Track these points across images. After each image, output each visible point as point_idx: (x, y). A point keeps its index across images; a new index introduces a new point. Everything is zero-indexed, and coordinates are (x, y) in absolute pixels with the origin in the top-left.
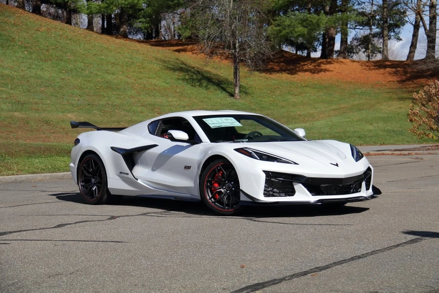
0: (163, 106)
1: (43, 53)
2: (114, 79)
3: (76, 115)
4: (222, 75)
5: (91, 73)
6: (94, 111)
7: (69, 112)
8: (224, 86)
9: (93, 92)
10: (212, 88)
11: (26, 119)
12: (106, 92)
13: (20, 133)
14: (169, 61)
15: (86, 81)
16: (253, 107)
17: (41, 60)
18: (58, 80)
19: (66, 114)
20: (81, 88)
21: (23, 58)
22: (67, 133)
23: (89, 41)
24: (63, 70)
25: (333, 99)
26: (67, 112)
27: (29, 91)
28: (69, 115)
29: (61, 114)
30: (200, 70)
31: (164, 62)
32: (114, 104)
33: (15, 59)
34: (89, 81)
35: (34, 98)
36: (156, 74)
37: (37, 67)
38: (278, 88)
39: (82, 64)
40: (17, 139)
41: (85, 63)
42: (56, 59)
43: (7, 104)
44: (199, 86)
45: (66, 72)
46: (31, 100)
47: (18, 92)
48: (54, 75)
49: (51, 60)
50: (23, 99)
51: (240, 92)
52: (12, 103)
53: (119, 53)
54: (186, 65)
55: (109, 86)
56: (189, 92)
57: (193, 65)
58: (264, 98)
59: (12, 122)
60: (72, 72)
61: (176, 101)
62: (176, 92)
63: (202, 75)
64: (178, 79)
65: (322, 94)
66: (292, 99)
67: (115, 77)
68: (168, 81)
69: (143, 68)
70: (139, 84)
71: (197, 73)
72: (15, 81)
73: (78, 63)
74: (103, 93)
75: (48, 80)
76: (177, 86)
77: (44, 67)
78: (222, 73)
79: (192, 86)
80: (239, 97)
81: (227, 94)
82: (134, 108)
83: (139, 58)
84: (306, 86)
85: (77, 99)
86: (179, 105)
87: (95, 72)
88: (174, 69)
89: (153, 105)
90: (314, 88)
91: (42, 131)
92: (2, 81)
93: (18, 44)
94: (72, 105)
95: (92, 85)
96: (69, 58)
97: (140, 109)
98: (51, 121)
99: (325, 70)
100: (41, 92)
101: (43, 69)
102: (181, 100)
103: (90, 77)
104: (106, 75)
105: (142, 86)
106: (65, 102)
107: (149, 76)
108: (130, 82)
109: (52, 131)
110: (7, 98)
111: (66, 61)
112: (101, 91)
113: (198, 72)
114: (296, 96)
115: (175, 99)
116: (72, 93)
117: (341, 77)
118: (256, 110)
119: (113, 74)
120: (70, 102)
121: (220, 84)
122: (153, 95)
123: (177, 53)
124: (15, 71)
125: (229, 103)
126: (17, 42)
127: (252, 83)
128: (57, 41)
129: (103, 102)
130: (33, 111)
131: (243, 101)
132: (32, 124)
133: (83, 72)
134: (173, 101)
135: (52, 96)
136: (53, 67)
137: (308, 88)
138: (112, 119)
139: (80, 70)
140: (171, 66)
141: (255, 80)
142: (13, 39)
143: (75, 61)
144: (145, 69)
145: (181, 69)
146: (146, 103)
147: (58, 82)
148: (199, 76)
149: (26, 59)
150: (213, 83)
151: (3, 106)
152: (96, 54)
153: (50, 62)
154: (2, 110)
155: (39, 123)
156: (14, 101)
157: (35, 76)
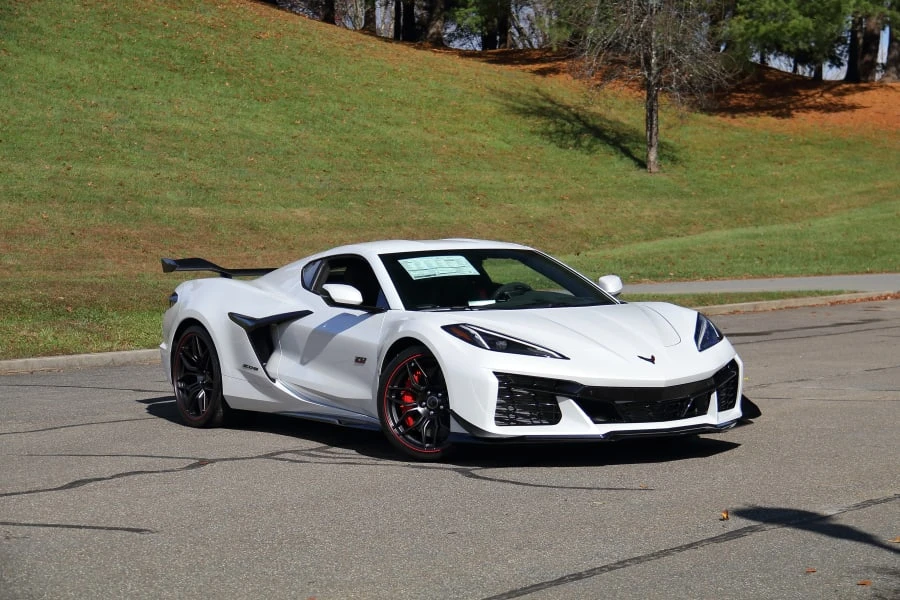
0: (494, 189)
1: (262, 85)
2: (399, 135)
3: (311, 212)
4: (626, 122)
5: (354, 123)
6: (351, 203)
7: (300, 204)
8: (627, 145)
9: (352, 162)
10: (602, 149)
11: (212, 221)
12: (379, 163)
14: (519, 95)
15: (341, 140)
16: (686, 190)
17: (256, 99)
18: (284, 139)
19: (293, 210)
20: (329, 156)
21: (221, 96)
22: (290, 249)
23: (359, 55)
24: (297, 119)
26: (295, 205)
27: (224, 163)
28: (299, 212)
29: (283, 209)
30: (581, 113)
31: (509, 96)
32: (393, 187)
33: (204, 97)
34: (347, 140)
35: (231, 178)
36: (486, 122)
37: (245, 113)
38: (746, 147)
39: (338, 106)
41: (344, 103)
42: (286, 95)
43: (179, 191)
44: (575, 146)
45: (303, 122)
46: (226, 182)
47: (203, 166)
48: (279, 129)
49: (275, 99)
50: (210, 179)
51: (660, 157)
52: (188, 188)
53: (416, 79)
54: (553, 102)
55: (386, 151)
56: (552, 159)
57: (568, 101)
58: (711, 169)
59: (184, 227)
60: (314, 122)
61: (522, 180)
62: (524, 160)
63: (585, 123)
64: (533, 133)
65: (838, 160)
66: (772, 171)
67: (400, 130)
68: (510, 138)
69: (463, 111)
70: (449, 146)
71: (572, 118)
72: (200, 143)
73: (330, 104)
74: (372, 165)
75: (266, 141)
76: (527, 148)
77: (259, 114)
78: (629, 119)
79: (561, 147)
80: (656, 170)
81: (632, 162)
82: (433, 195)
83: (455, 90)
84: (807, 143)
85: (317, 177)
86: (526, 188)
87: (361, 122)
88: (525, 113)
89: (474, 188)
90: (822, 147)
91: (242, 245)
92: (174, 144)
93: (214, 67)
94: (308, 190)
95: (351, 149)
96: (312, 93)
97: (444, 197)
98: (262, 224)
99: (853, 107)
100: (246, 166)
101: (257, 116)
102: (533, 178)
103: (349, 132)
104: (383, 128)
105: (455, 149)
106: (294, 184)
107: (471, 128)
108: (430, 140)
109: (262, 246)
110: (178, 179)
111: (305, 101)
112: (371, 160)
113: (578, 116)
114: (781, 164)
115: (521, 176)
116: (309, 165)
118: (691, 196)
119: (398, 124)
120: (303, 184)
121: (619, 142)
122: (475, 168)
123: (539, 78)
124: (201, 123)
125: (635, 182)
126: (214, 63)
127: (689, 138)
128: (293, 59)
129: (371, 184)
130: (228, 203)
131: (664, 178)
132: (223, 231)
133: (337, 121)
134: (515, 179)
135: (270, 172)
136: (278, 113)
137: (809, 147)
138: (385, 218)
139: (331, 118)
140: (522, 106)
141: (696, 133)
142: (206, 57)
143: (325, 100)
144: (466, 113)
145: (541, 112)
146: (459, 184)
147: (284, 144)
148: (578, 126)
149: (225, 97)
150: (606, 140)
151: (169, 195)
152: (367, 85)
153: (273, 102)
154: (168, 203)
155: (237, 228)
156: (191, 185)
157: (240, 132)
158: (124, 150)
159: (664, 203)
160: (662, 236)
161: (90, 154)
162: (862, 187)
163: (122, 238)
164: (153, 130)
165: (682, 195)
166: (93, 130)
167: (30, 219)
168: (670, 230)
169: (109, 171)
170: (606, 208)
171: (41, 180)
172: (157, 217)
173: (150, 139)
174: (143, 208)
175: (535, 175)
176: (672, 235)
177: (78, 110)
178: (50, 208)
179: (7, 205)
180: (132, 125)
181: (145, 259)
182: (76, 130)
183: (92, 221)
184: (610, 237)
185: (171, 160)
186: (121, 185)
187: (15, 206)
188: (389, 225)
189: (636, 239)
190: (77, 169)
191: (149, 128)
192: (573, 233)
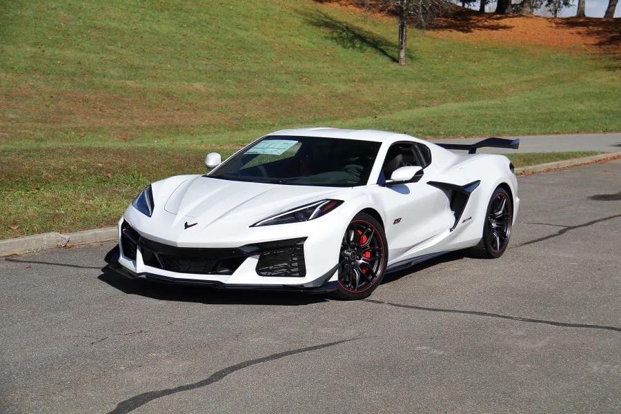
0: (312, 73)
1: (159, 1)
2: (248, 36)
3: (204, 86)
4: (378, 33)
5: (219, 27)
6: (228, 80)
7: (197, 80)
8: (382, 48)
9: (223, 53)
10: (369, 49)
11: (142, 90)
12: (240, 54)
13: (135, 109)
14: (312, 14)
15: (213, 38)
16: (425, 77)
17: (156, 9)
18: (179, 36)
19: (193, 84)
21: (134, 6)
22: (195, 110)
24: (184, 23)
25: (522, 68)
26: (193, 81)
27: (144, 51)
28: (197, 85)
29: (186, 83)
30: (349, 27)
31: (306, 14)
32: (252, 70)
33: (123, 7)
34: (217, 39)
35: (150, 61)
36: (298, 30)
37: (151, 19)
38: (451, 51)
39: (207, 16)
40: (132, 118)
41: (210, 14)
42: (174, 8)
43: (118, 68)
44: (352, 47)
45: (188, 26)
46: (147, 64)
47: (131, 53)
48: (174, 29)
49: (168, 10)
50: (137, 62)
51: (406, 55)
52: (123, 67)
54: (331, 19)
55: (243, 47)
56: (342, 55)
57: (339, 19)
58: (435, 64)
59: (124, 94)
60: (195, 26)
61: (328, 68)
62: (326, 55)
63: (353, 32)
64: (326, 38)
65: (507, 60)
66: (472, 67)
67: (249, 33)
68: (314, 41)
69: (282, 23)
70: (279, 44)
71: (346, 30)
72: (126, 37)
73: (202, 14)
74: (236, 55)
75: (167, 37)
76: (326, 48)
77: (160, 19)
78: (378, 31)
79: (344, 47)
80: (405, 64)
81: (387, 58)
82: (276, 76)
83: (274, 9)
84: (485, 50)
85: (204, 62)
86: (331, 73)
87: (223, 27)
88: (317, 25)
89: (301, 72)
90: (495, 52)
91: (163, 107)
92: (110, 37)
94: (200, 71)
95: (221, 44)
96: (190, 7)
98: (174, 93)
99: (505, 27)
100: (158, 53)
101: (159, 21)
102: (334, 66)
103: (218, 33)
104: (238, 31)
105: (284, 47)
106: (190, 67)
107: (290, 33)
108: (268, 40)
109: (176, 108)
110: (116, 61)
111: (187, 12)
112: (234, 52)
113: (347, 28)
114: (475, 62)
115: (326, 65)
116: (197, 55)
117: (526, 38)
118: (429, 81)
119: (246, 30)
120: (196, 66)
121: (377, 45)
122: (298, 60)
123: (318, 4)
124: (125, 24)
125: (394, 71)
127: (417, 44)
129: (237, 68)
130: (151, 79)
131: (410, 69)
132: (151, 97)
133: (209, 26)
134: (323, 68)
135: (174, 58)
136: (171, 19)
137: (487, 52)
138: (251, 91)
139: (205, 24)
140: (315, 21)
141: (419, 41)
143: (199, 12)
144: (284, 24)
145: (326, 25)
146: (291, 69)
147: (179, 40)
148: (351, 35)
149: (137, 7)
150: (368, 43)
151: (112, 72)
152: (222, 4)
153: (167, 12)
154: (112, 77)
155: (159, 95)
156: (126, 65)
157: (150, 30)
158: (78, 40)
159: (415, 85)
160: (418, 106)
161: (56, 41)
162: (526, 78)
163: (86, 100)
164: (95, 27)
165: (424, 80)
166: (56, 26)
167: (21, 86)
168: (422, 102)
169: (70, 54)
170: (381, 87)
171: (25, 58)
172: (106, 87)
173: (94, 33)
174: (96, 80)
175: (335, 65)
176: (423, 106)
177: (44, 11)
178: (34, 78)
179: (4, 75)
180: (80, 23)
181: (102, 116)
182: (45, 25)
183: (63, 88)
184: (388, 106)
185: (110, 47)
186: (80, 63)
187: (9, 75)
188: (254, 95)
189: (403, 107)
190: (49, 52)
191: (93, 26)
192: (365, 103)
